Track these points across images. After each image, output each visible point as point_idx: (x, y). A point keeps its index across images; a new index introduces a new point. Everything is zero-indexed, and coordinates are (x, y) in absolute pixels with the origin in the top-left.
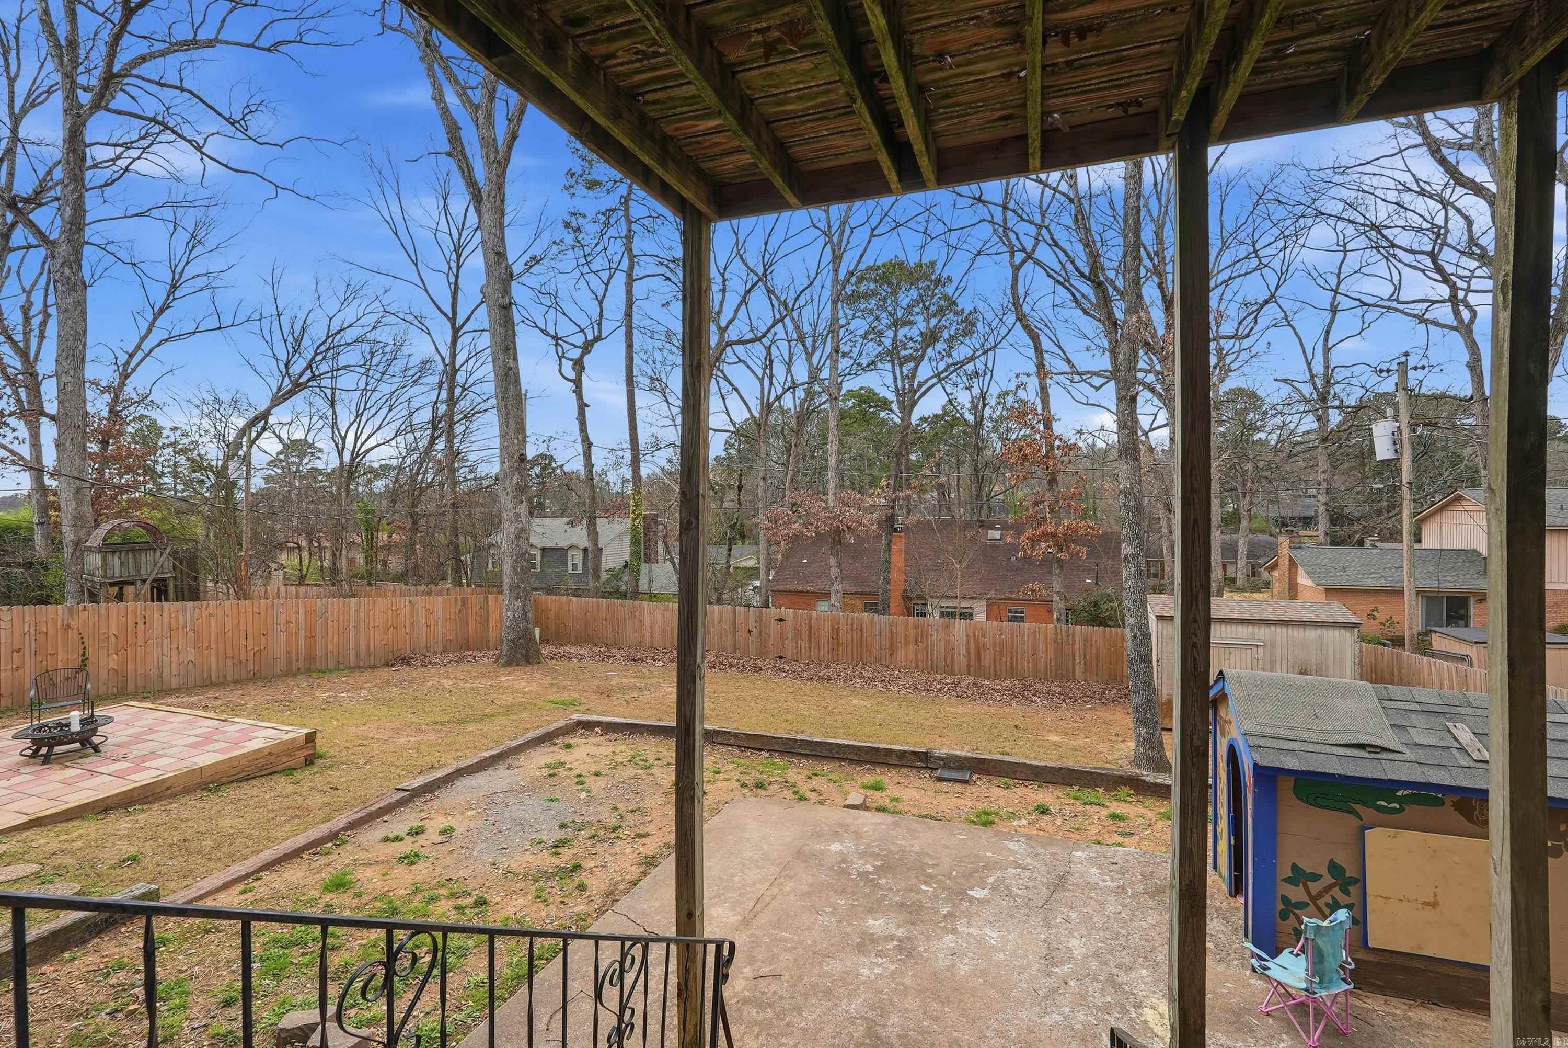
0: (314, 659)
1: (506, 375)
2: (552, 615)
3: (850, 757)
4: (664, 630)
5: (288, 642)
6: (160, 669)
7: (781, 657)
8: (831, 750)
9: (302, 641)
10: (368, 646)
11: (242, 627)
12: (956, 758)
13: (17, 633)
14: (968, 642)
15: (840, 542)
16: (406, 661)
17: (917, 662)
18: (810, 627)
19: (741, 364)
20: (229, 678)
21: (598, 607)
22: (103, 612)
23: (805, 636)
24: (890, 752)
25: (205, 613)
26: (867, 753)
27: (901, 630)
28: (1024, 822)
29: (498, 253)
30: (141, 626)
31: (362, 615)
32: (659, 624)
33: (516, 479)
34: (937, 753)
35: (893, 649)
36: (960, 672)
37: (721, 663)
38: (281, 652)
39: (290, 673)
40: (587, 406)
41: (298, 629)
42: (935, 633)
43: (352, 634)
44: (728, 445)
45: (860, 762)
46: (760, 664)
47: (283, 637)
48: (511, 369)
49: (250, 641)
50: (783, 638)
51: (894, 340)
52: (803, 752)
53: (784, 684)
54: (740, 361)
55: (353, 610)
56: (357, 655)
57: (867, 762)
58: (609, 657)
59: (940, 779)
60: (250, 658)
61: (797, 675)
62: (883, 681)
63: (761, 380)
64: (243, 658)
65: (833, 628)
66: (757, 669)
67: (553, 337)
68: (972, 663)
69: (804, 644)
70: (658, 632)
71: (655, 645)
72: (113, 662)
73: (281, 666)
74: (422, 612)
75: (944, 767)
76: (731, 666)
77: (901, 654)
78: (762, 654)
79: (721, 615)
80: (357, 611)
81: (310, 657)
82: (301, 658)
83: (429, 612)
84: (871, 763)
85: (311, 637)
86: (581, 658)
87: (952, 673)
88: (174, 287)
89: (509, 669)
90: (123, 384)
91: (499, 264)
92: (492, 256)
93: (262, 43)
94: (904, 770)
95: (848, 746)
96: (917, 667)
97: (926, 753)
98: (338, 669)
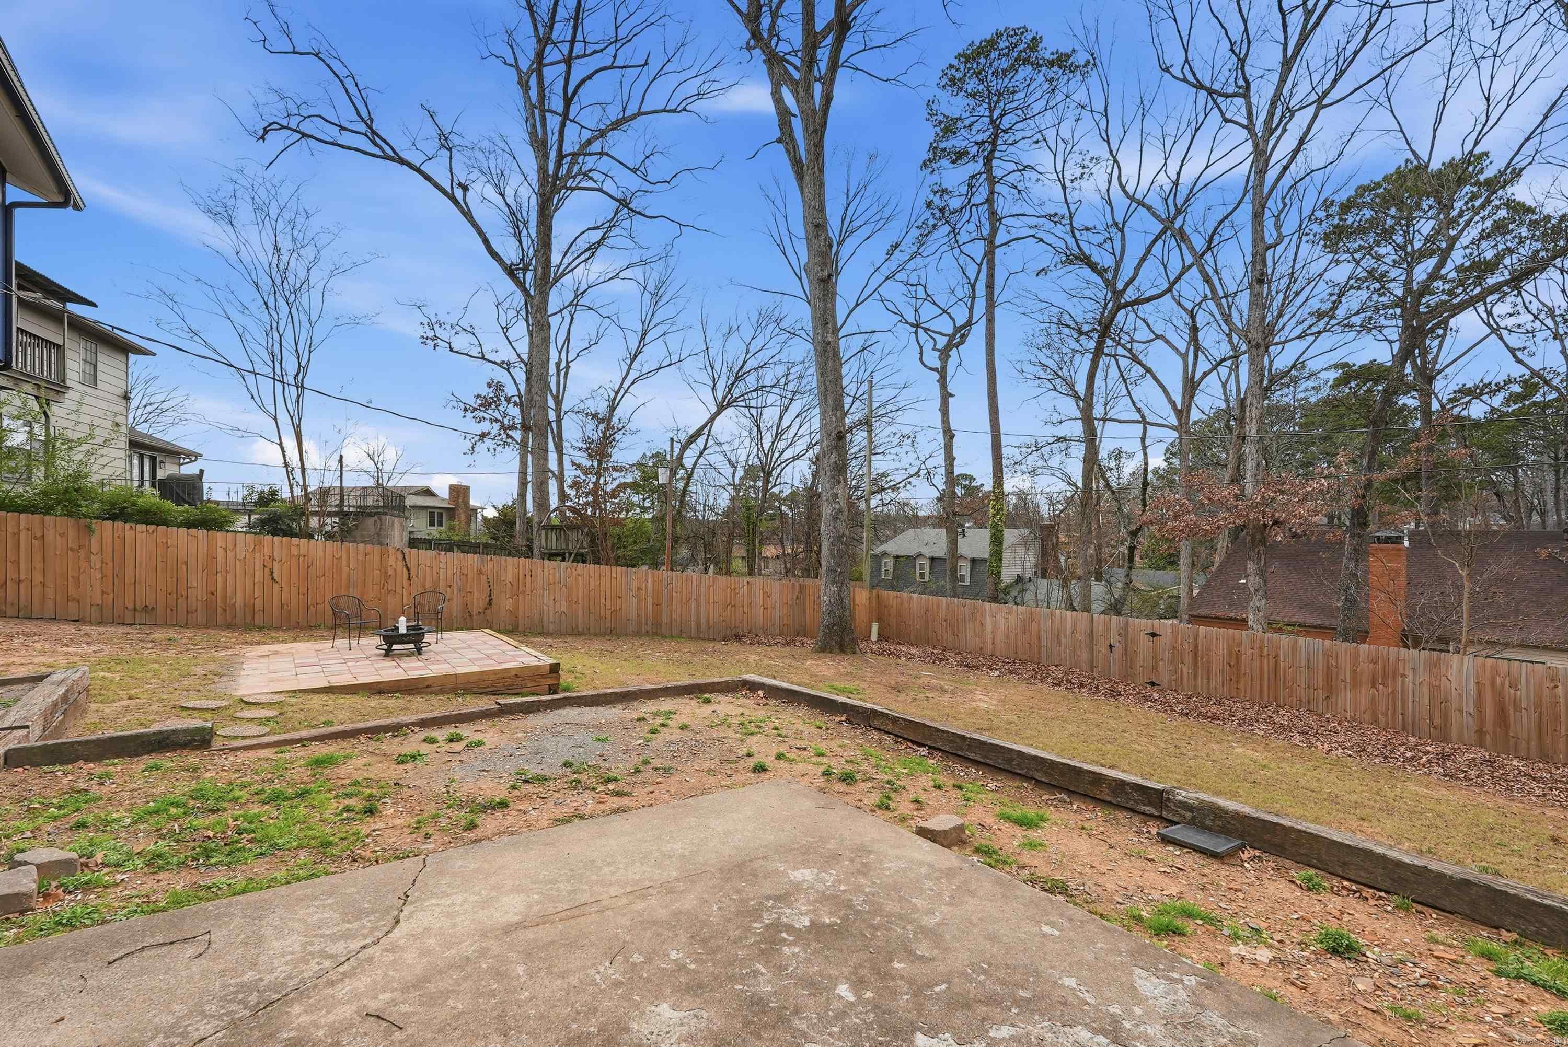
0: (660, 625)
1: (825, 351)
2: (893, 611)
3: (1038, 776)
4: (1007, 637)
5: (639, 609)
6: (541, 615)
7: (1153, 684)
8: (1010, 760)
9: (650, 607)
10: (708, 621)
11: (602, 589)
12: (1216, 812)
13: (449, 573)
14: (1479, 694)
15: (1263, 541)
16: (738, 638)
17: (1374, 714)
18: (1196, 647)
19: (1159, 342)
20: (592, 631)
21: (938, 606)
22: (503, 563)
23: (1188, 659)
24: (1098, 779)
25: (575, 573)
26: (1062, 774)
27: (1346, 663)
28: (1264, 955)
29: (817, 226)
30: (528, 577)
31: (703, 589)
32: (1002, 627)
33: (834, 457)
34: (1182, 795)
35: (1330, 690)
36: (1461, 739)
37: (1070, 682)
38: (633, 614)
39: (638, 634)
40: (952, 396)
41: (646, 594)
42: (1410, 675)
43: (694, 605)
44: (1170, 454)
45: (1052, 787)
46: (1121, 687)
47: (635, 600)
48: (829, 343)
49: (608, 601)
50: (1156, 659)
51: (1408, 283)
52: (972, 756)
53: (1146, 713)
54: (1158, 337)
55: (694, 584)
56: (698, 626)
57: (1061, 789)
58: (941, 660)
59: (1166, 840)
60: (608, 616)
61: (1168, 707)
62: (1304, 733)
63: (1184, 357)
64: (603, 614)
65: (1230, 654)
66: (1115, 694)
67: (912, 325)
68: (1489, 727)
69: (1186, 669)
70: (1000, 637)
71: (998, 654)
72: (508, 604)
73: (633, 627)
74: (759, 594)
75: (1192, 823)
76: (1081, 685)
77: (1346, 699)
78: (1127, 676)
79: (1075, 624)
80: (698, 586)
81: (657, 623)
82: (649, 623)
83: (767, 595)
84: (1069, 792)
85: (657, 605)
86: (911, 657)
87: (1444, 738)
88: (644, 335)
89: (821, 655)
90: (611, 415)
91: (818, 236)
92: (811, 230)
93: (672, 106)
94: (1121, 815)
95: (1035, 758)
96: (1375, 721)
97: (1160, 792)
98: (680, 636)
